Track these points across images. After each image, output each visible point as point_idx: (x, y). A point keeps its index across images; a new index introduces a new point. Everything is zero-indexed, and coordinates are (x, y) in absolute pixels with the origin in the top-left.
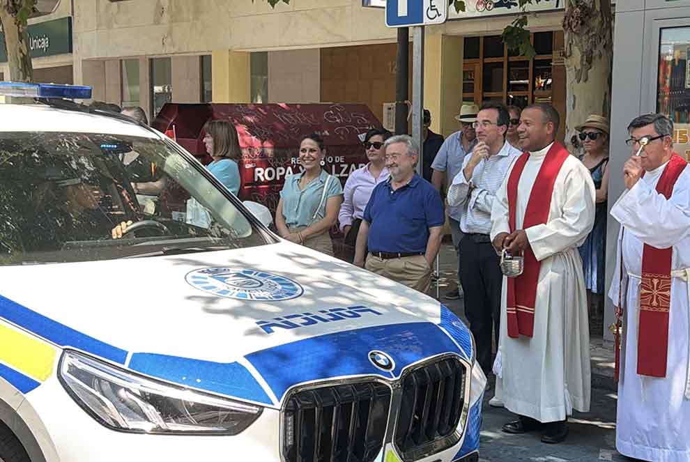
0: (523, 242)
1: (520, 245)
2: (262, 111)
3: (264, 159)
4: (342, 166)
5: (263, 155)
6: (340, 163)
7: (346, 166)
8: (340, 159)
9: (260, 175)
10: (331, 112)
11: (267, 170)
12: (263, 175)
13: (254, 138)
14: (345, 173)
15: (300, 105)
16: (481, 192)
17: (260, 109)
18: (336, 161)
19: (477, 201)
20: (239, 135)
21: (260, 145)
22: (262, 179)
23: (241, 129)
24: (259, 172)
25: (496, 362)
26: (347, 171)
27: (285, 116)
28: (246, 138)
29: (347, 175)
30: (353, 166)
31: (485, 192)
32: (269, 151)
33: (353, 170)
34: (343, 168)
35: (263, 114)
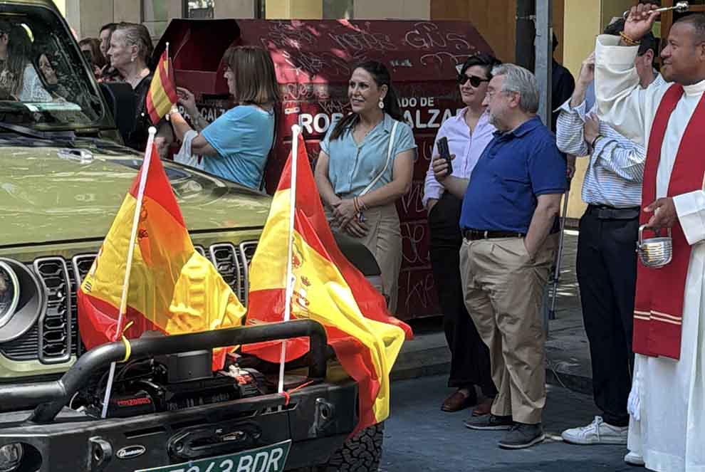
0: (670, 216)
1: (666, 220)
2: (313, 30)
3: (313, 101)
4: (430, 111)
5: (312, 96)
6: (428, 108)
7: (437, 112)
8: (429, 102)
9: (307, 124)
10: (417, 32)
11: (317, 117)
12: (312, 125)
13: (298, 70)
14: (434, 122)
15: (370, 21)
16: (609, 143)
17: (309, 28)
18: (422, 105)
19: (602, 156)
20: (276, 65)
21: (308, 81)
22: (310, 131)
23: (281, 57)
24: (305, 120)
25: (631, 395)
26: (439, 120)
27: (345, 37)
28: (286, 70)
29: (438, 125)
30: (448, 112)
31: (614, 144)
32: (321, 90)
33: (447, 118)
34: (432, 114)
35: (312, 34)
